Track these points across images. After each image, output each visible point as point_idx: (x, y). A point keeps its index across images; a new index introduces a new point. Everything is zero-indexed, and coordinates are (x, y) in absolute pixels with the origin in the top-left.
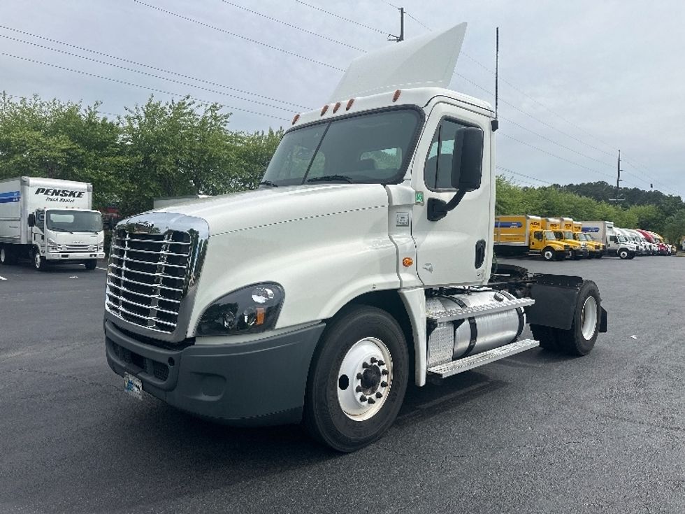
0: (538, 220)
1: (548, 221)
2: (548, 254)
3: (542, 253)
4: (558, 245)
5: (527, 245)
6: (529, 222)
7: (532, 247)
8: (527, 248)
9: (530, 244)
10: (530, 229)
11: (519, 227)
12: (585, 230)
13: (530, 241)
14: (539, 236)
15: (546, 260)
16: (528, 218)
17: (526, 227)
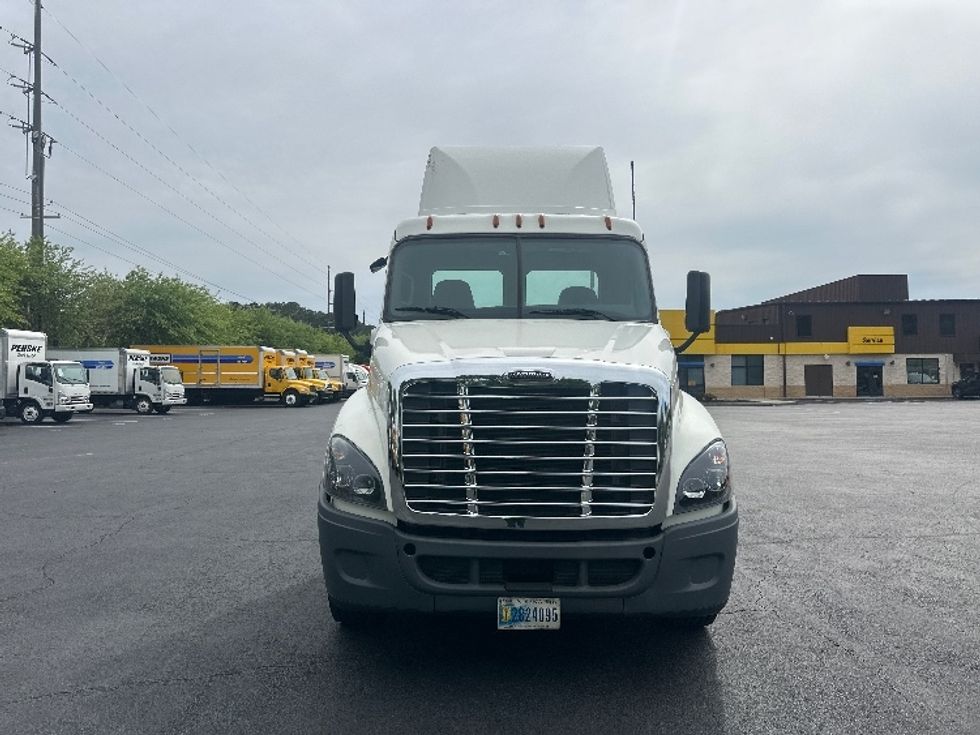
0: (271, 353)
1: (283, 354)
2: (291, 399)
3: (282, 398)
4: (303, 386)
5: (261, 387)
6: (262, 355)
7: (268, 389)
8: (261, 392)
9: (264, 386)
10: (264, 364)
11: (249, 362)
12: (320, 365)
13: (264, 381)
14: (278, 374)
15: (288, 406)
16: (262, 350)
17: (258, 362)
